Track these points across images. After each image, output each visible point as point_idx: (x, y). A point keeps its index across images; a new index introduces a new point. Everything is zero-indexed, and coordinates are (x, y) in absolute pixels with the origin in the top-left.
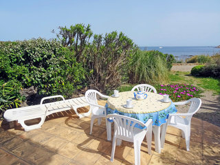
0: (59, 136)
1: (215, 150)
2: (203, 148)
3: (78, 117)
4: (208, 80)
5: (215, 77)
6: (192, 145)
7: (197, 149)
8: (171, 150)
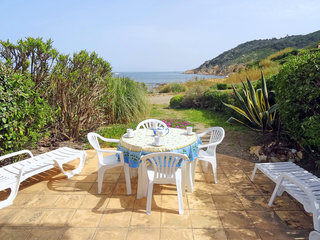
0: (54, 207)
1: (238, 176)
2: (228, 178)
3: (65, 178)
4: (191, 111)
5: (197, 107)
6: (218, 178)
7: (224, 180)
8: (202, 187)
